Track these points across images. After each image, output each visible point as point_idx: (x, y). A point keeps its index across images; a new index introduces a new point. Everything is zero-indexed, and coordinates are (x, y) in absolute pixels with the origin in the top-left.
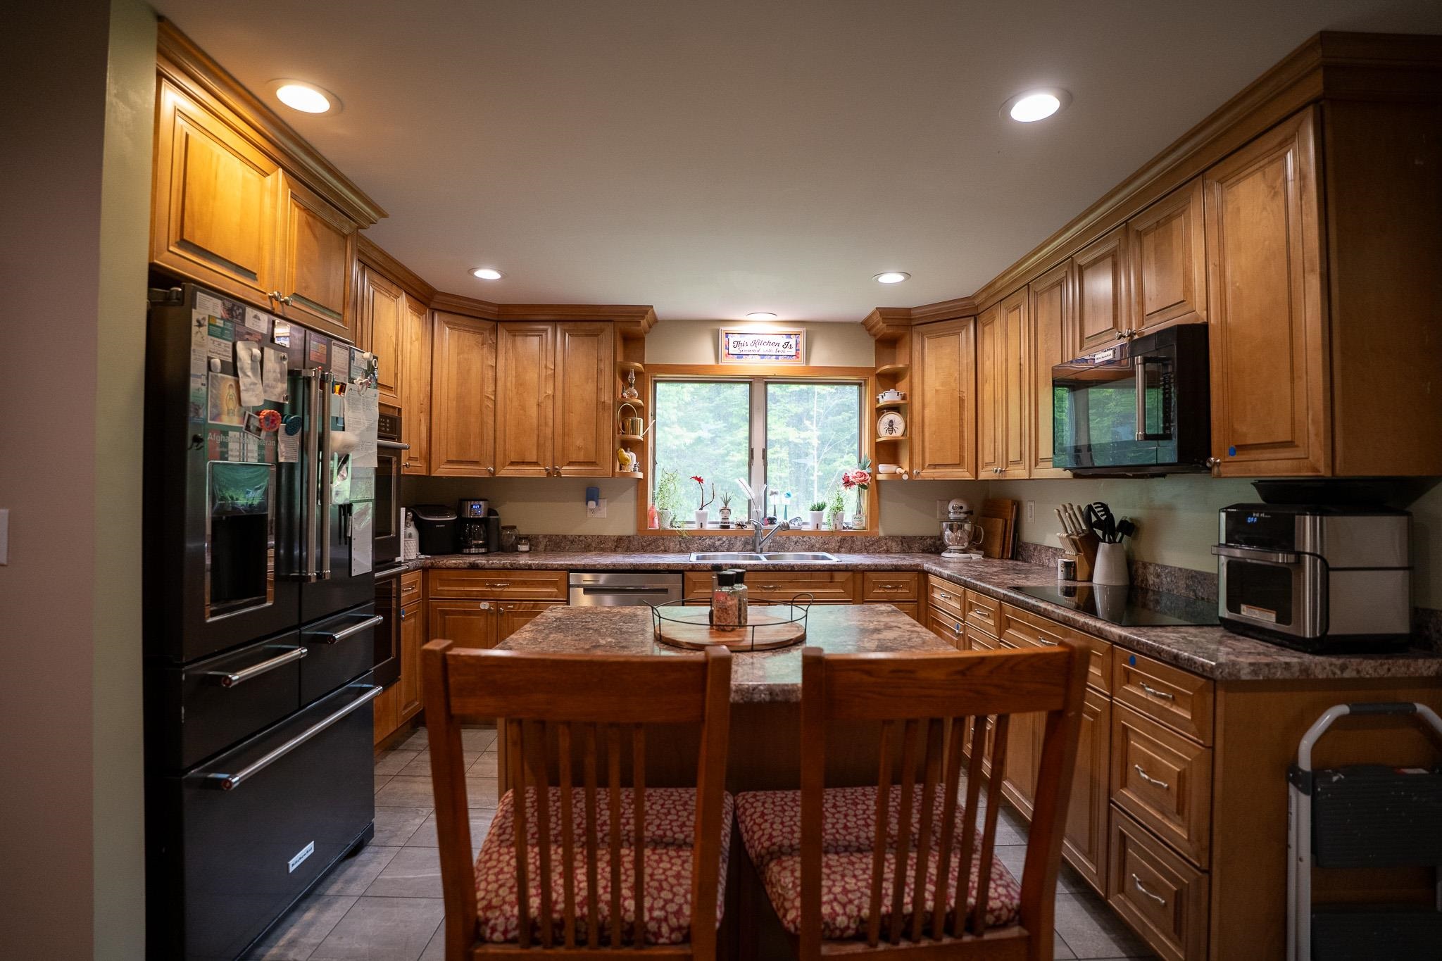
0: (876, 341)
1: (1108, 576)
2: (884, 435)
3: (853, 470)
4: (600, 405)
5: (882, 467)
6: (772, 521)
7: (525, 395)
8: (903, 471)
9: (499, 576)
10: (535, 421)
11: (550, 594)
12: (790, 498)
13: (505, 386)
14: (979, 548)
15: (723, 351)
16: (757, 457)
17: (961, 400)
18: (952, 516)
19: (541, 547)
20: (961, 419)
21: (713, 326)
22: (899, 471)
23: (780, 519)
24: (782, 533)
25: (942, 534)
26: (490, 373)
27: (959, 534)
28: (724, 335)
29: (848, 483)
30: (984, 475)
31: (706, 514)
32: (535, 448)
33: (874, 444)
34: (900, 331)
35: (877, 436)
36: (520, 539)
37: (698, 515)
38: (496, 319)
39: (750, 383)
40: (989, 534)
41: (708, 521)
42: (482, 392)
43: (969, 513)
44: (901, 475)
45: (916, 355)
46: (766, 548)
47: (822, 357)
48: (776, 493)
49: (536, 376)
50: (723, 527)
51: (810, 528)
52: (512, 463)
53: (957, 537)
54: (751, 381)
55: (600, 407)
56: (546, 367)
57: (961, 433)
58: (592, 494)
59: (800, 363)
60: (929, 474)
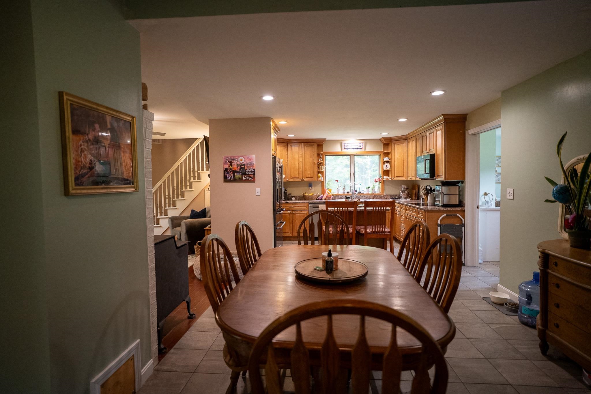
0: (383, 144)
1: (430, 201)
2: (385, 169)
3: (377, 178)
4: (314, 163)
5: (385, 177)
6: (356, 191)
7: (295, 161)
8: (390, 178)
9: (293, 205)
10: (298, 168)
11: (305, 209)
12: (361, 186)
13: (290, 159)
14: (410, 197)
15: (343, 148)
16: (352, 175)
17: (404, 160)
18: (402, 189)
19: (298, 199)
20: (403, 165)
21: (340, 142)
22: (389, 178)
23: (358, 191)
24: (359, 194)
25: (400, 194)
26: (286, 156)
27: (404, 194)
28: (343, 144)
29: (376, 181)
30: (409, 179)
31: (339, 190)
32: (298, 174)
33: (383, 171)
34: (389, 142)
35: (383, 169)
36: (293, 197)
37: (338, 190)
38: (287, 142)
39: (350, 156)
40: (412, 194)
41: (340, 191)
42: (285, 161)
43: (407, 188)
44: (389, 179)
45: (393, 148)
46: (355, 198)
47: (369, 148)
48: (357, 184)
49: (298, 156)
50: (343, 193)
51: (366, 193)
52: (292, 178)
53: (403, 194)
54: (350, 155)
55: (314, 164)
56: (300, 154)
57: (403, 168)
58: (310, 185)
59: (363, 150)
60: (396, 179)
